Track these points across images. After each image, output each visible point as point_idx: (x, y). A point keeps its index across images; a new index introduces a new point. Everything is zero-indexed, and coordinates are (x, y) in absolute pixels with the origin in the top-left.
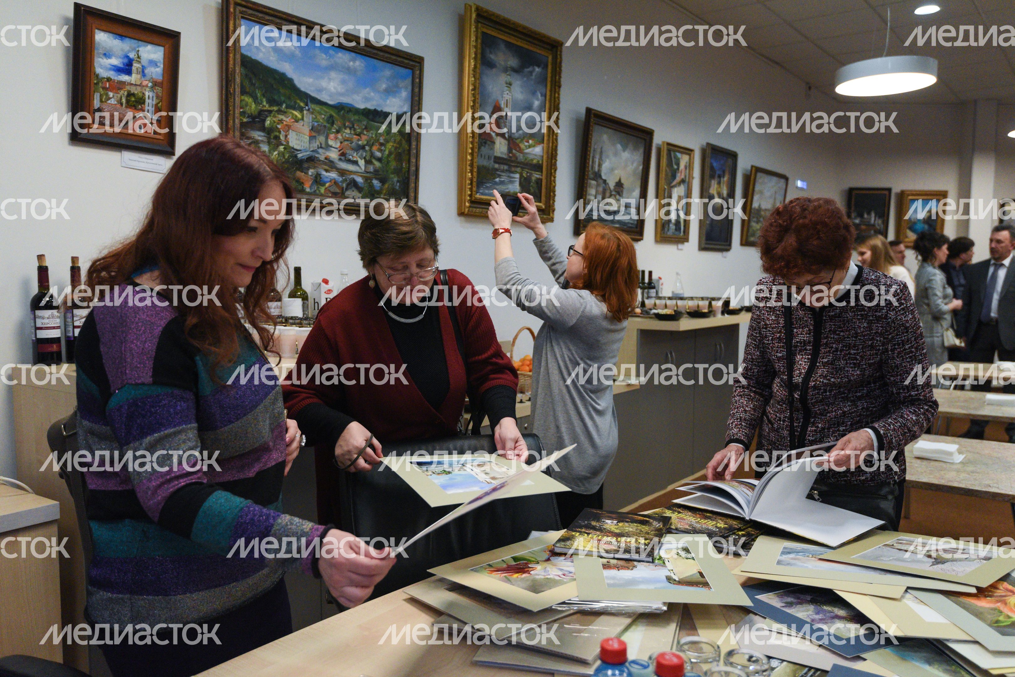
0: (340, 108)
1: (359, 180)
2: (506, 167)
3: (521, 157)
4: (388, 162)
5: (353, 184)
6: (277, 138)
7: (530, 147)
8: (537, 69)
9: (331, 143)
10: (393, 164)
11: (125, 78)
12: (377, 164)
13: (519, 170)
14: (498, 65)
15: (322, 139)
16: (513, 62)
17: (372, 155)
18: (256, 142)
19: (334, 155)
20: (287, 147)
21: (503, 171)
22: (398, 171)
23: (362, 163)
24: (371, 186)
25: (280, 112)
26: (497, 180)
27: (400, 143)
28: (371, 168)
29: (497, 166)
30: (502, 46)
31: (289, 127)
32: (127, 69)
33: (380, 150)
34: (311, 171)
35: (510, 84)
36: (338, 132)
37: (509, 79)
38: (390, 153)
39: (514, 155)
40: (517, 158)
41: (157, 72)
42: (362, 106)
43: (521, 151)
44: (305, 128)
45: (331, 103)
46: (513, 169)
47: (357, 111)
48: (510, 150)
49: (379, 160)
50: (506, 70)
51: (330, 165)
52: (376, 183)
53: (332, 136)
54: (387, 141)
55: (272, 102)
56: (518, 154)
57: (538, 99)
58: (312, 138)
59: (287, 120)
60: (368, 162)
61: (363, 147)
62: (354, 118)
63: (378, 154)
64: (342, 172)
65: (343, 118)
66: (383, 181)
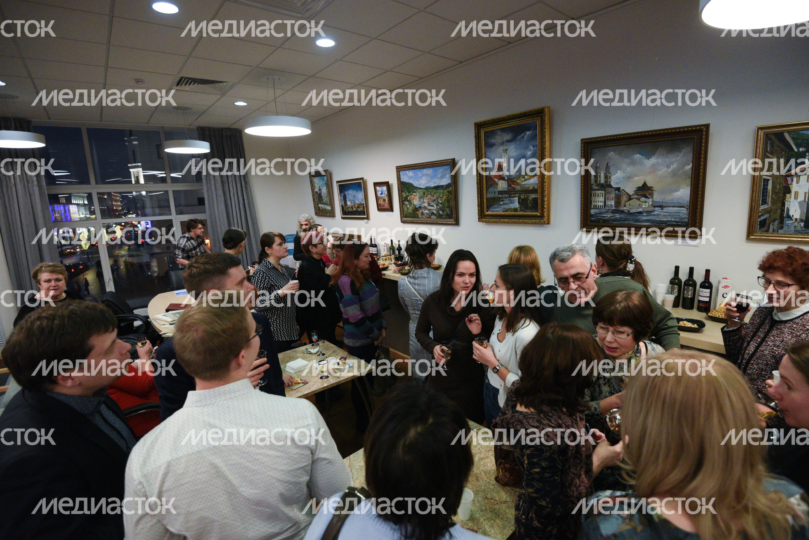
0: (427, 188)
1: (435, 212)
2: (507, 196)
3: (518, 188)
4: (444, 204)
5: (433, 214)
6: (411, 202)
7: (525, 180)
8: (528, 133)
9: (425, 201)
10: (446, 204)
11: (382, 196)
12: (440, 205)
13: (516, 195)
14: (496, 143)
15: (422, 200)
16: (508, 137)
17: (438, 202)
18: (406, 205)
19: (426, 205)
20: (414, 205)
21: (505, 198)
22: (448, 207)
23: (435, 206)
24: (439, 214)
25: (411, 195)
26: (501, 203)
27: (448, 196)
28: (438, 207)
29: (500, 196)
30: (499, 132)
31: (413, 198)
32: (382, 194)
33: (441, 200)
34: (420, 211)
35: (507, 150)
36: (426, 197)
37: (505, 147)
38: (445, 200)
39: (513, 188)
40: (515, 189)
41: (386, 192)
42: (433, 186)
43: (518, 184)
44: (417, 198)
45: (424, 188)
46: (513, 195)
47: (432, 188)
48: (509, 185)
49: (441, 204)
50: (502, 144)
51: (425, 208)
52: (441, 212)
53: (425, 198)
54: (443, 196)
55: (409, 192)
56: (515, 187)
57: (530, 150)
58: (420, 200)
59: (413, 196)
60: (437, 205)
61: (435, 200)
62: (431, 191)
63: (440, 202)
64: (429, 210)
65: (428, 192)
66: (443, 211)
